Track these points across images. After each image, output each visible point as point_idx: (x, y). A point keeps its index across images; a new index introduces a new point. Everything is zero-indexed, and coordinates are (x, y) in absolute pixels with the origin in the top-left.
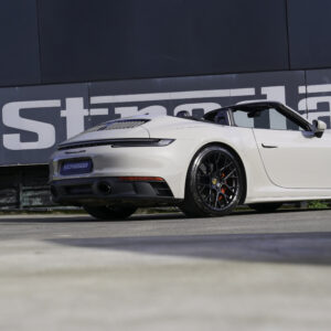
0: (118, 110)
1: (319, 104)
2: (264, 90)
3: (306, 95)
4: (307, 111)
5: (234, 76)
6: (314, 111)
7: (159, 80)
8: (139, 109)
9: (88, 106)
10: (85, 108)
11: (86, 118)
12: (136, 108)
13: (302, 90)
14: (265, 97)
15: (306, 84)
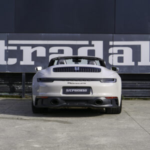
0: (22, 48)
1: (118, 51)
2: (93, 42)
3: (113, 46)
4: (113, 54)
5: (79, 34)
6: (116, 54)
7: (43, 34)
8: (32, 48)
9: (7, 44)
10: (5, 46)
11: (6, 51)
12: (31, 47)
13: (111, 43)
14: (93, 46)
15: (113, 41)
